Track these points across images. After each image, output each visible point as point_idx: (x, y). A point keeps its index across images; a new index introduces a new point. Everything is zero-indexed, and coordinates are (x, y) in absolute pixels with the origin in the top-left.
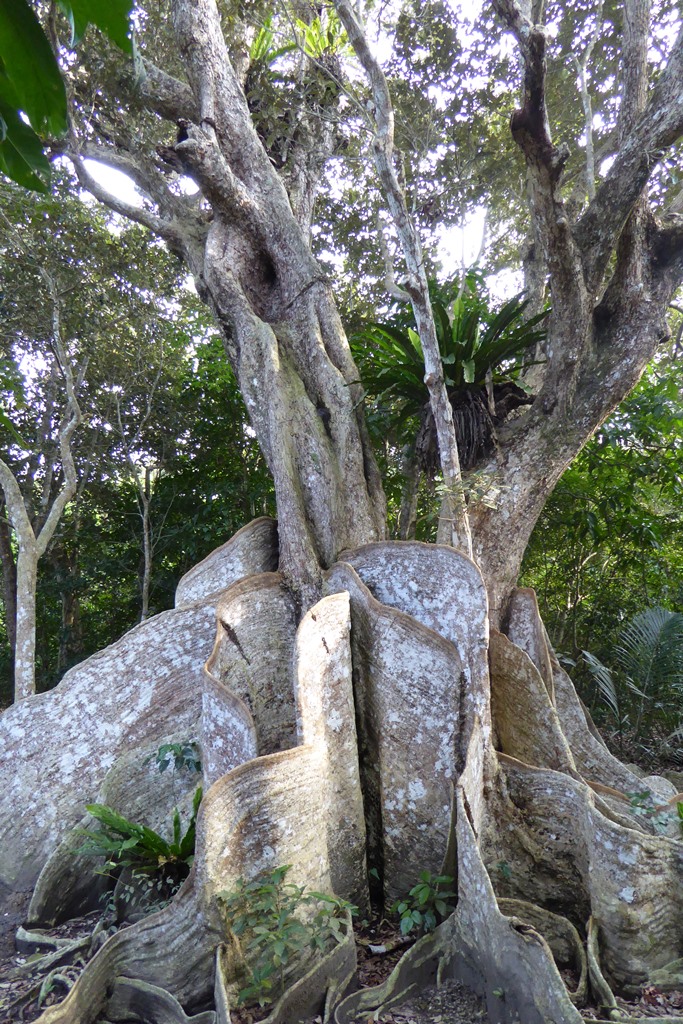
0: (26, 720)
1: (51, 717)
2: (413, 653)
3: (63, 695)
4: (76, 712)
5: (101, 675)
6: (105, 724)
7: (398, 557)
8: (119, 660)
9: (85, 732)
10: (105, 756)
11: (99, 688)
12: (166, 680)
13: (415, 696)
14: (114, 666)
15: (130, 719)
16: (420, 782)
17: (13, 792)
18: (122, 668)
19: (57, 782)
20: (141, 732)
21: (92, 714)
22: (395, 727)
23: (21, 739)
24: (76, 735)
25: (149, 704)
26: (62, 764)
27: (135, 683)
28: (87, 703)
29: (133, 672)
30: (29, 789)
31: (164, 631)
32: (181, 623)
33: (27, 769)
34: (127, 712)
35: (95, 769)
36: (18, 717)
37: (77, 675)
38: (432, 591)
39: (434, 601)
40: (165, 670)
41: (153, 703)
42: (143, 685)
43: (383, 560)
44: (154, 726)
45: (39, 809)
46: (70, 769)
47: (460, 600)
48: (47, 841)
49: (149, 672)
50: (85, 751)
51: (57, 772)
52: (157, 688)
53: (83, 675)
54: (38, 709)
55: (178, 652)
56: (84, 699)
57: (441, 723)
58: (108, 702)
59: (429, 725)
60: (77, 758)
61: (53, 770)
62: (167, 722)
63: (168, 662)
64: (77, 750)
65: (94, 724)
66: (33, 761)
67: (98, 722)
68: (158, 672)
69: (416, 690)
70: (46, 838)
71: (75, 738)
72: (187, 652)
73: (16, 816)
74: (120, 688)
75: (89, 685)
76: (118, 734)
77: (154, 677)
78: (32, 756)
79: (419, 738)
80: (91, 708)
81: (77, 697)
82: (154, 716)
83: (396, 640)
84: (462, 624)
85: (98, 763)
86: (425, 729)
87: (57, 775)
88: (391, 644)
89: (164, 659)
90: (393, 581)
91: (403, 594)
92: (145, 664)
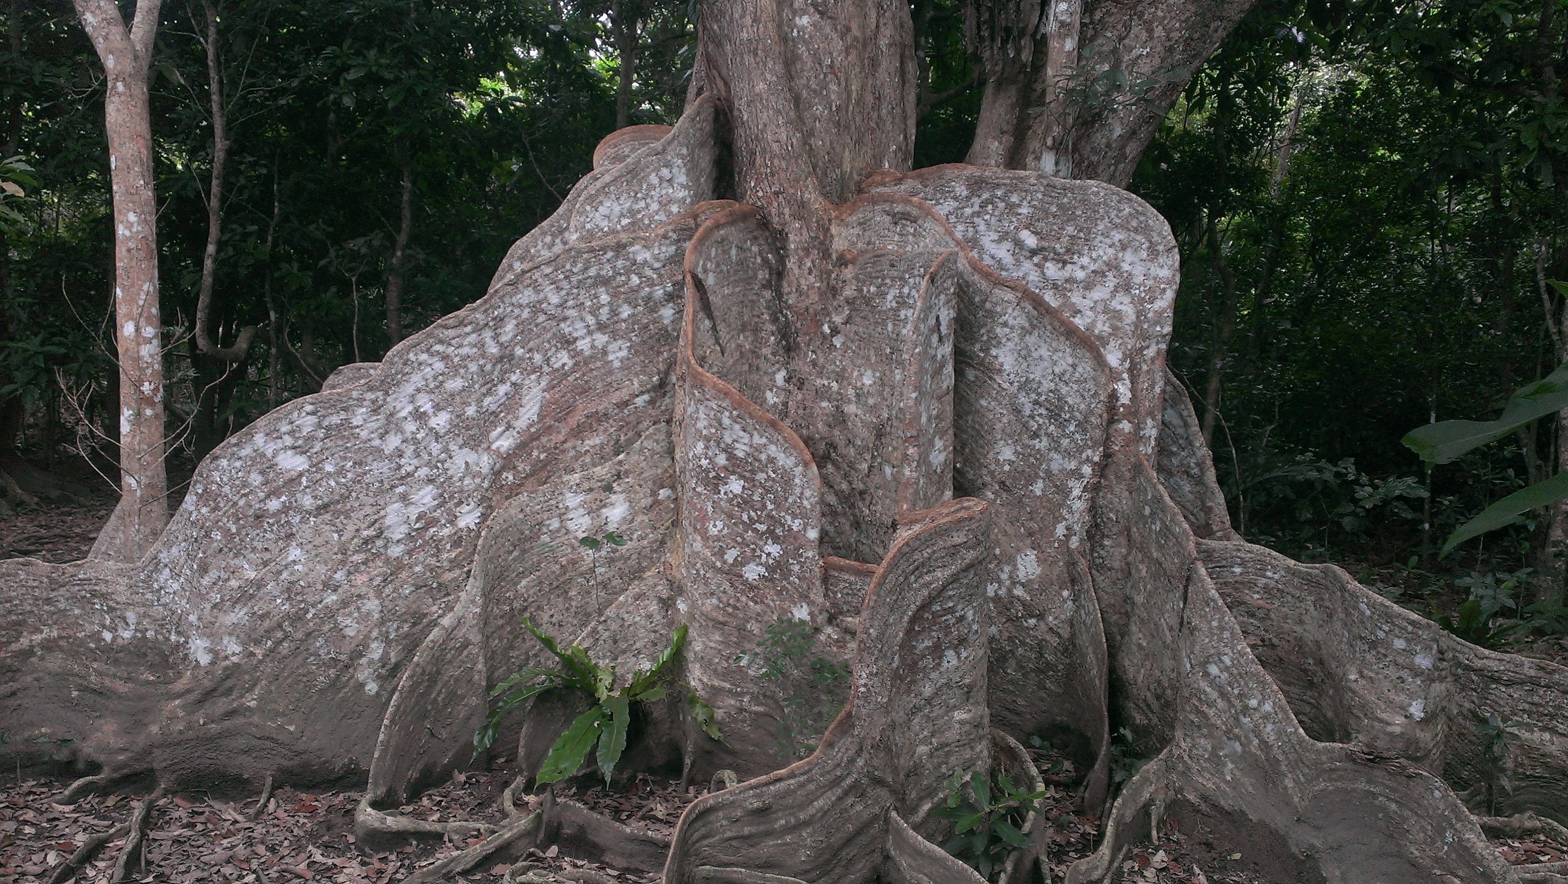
0: (310, 439)
1: (364, 434)
2: (1044, 352)
3: (387, 394)
4: (410, 427)
5: (456, 360)
6: (466, 450)
7: (998, 186)
8: (488, 334)
9: (428, 464)
10: (465, 509)
11: (455, 384)
12: (566, 375)
13: (1041, 422)
14: (481, 345)
15: (505, 443)
16: (1032, 555)
17: (285, 575)
18: (493, 349)
19: (378, 555)
20: (523, 467)
21: (442, 432)
22: (1007, 468)
23: (301, 475)
24: (410, 469)
25: (535, 418)
26: (388, 522)
27: (514, 378)
28: (430, 411)
29: (511, 357)
30: (321, 569)
31: (565, 284)
32: (592, 272)
33: (317, 532)
34: (499, 430)
35: (446, 531)
36: (291, 433)
37: (412, 356)
38: (1068, 251)
39: (1069, 267)
40: (563, 359)
41: (541, 416)
42: (527, 382)
43: (961, 190)
44: (542, 456)
45: (345, 604)
46: (399, 532)
47: (1125, 267)
48: (363, 661)
49: (538, 358)
50: (428, 499)
51: (378, 537)
52: (550, 388)
53: (424, 357)
54: (335, 420)
55: (588, 326)
56: (425, 404)
57: (1073, 465)
58: (471, 411)
59: (1055, 467)
60: (413, 512)
61: (371, 532)
62: (563, 451)
63: (568, 342)
64: (414, 498)
65: (446, 450)
66: (328, 517)
67: (453, 447)
68: (553, 360)
69: (1043, 411)
70: (361, 655)
71: (408, 475)
72: (601, 327)
73: (298, 618)
74: (490, 387)
75: (435, 378)
76: (485, 470)
77: (546, 369)
78: (325, 507)
79: (1038, 488)
80: (441, 421)
81: (412, 399)
82: (544, 439)
83: (1023, 328)
84: (1123, 308)
85: (452, 522)
86: (1049, 473)
87: (380, 543)
88: (1015, 335)
89: (564, 336)
90: (982, 227)
91: (1003, 252)
92: (531, 344)
